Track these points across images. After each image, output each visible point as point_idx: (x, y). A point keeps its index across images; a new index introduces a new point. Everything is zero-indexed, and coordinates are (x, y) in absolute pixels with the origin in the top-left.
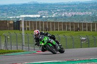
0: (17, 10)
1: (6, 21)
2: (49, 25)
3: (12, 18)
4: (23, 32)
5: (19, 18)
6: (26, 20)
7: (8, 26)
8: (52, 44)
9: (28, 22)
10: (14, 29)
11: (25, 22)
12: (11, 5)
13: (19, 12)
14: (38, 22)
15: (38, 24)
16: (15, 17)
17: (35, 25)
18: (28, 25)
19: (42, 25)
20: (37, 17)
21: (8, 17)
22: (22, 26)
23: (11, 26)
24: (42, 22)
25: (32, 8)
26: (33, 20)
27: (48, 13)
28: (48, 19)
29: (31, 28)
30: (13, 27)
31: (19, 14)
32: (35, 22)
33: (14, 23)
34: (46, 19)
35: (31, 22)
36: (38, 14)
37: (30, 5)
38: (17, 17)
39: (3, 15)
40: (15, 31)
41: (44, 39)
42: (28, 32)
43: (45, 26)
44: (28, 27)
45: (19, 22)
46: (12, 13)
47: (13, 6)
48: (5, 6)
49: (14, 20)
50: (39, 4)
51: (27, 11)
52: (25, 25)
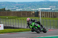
0: (37, 5)
1: (30, 12)
2: (56, 15)
3: (34, 10)
4: (40, 18)
5: (38, 10)
6: (42, 11)
7: (31, 14)
8: (37, 27)
9: (43, 12)
10: (35, 17)
11: (41, 12)
12: (33, 2)
13: (38, 6)
14: (49, 13)
15: (49, 14)
16: (35, 9)
17: (47, 14)
18: (43, 14)
19: (52, 14)
20: (49, 10)
21: (32, 9)
22: (40, 15)
23: (33, 15)
24: (52, 13)
25: (46, 4)
26: (46, 11)
27: (56, 7)
28: (56, 11)
29: (45, 16)
30: (34, 16)
31: (38, 8)
32: (47, 12)
33: (35, 13)
34: (54, 10)
35: (45, 12)
36: (49, 8)
37: (45, 2)
38: (37, 9)
39: (28, 8)
40: (36, 17)
41: (32, 24)
42: (43, 18)
43: (54, 15)
44: (43, 15)
45: (38, 12)
46: (34, 7)
47: (35, 3)
48: (30, 3)
49: (35, 11)
50: (50, 2)
51: (43, 6)
52: (41, 14)
